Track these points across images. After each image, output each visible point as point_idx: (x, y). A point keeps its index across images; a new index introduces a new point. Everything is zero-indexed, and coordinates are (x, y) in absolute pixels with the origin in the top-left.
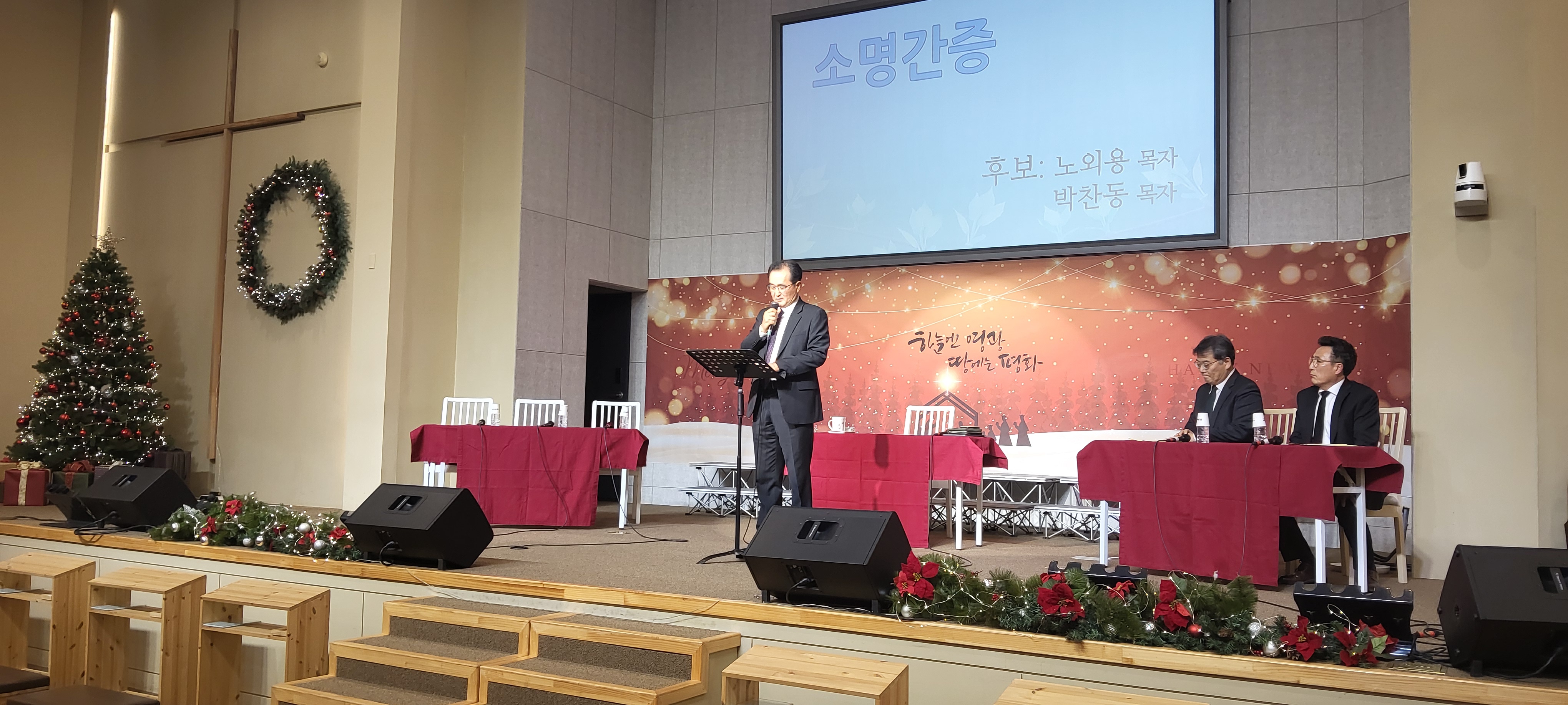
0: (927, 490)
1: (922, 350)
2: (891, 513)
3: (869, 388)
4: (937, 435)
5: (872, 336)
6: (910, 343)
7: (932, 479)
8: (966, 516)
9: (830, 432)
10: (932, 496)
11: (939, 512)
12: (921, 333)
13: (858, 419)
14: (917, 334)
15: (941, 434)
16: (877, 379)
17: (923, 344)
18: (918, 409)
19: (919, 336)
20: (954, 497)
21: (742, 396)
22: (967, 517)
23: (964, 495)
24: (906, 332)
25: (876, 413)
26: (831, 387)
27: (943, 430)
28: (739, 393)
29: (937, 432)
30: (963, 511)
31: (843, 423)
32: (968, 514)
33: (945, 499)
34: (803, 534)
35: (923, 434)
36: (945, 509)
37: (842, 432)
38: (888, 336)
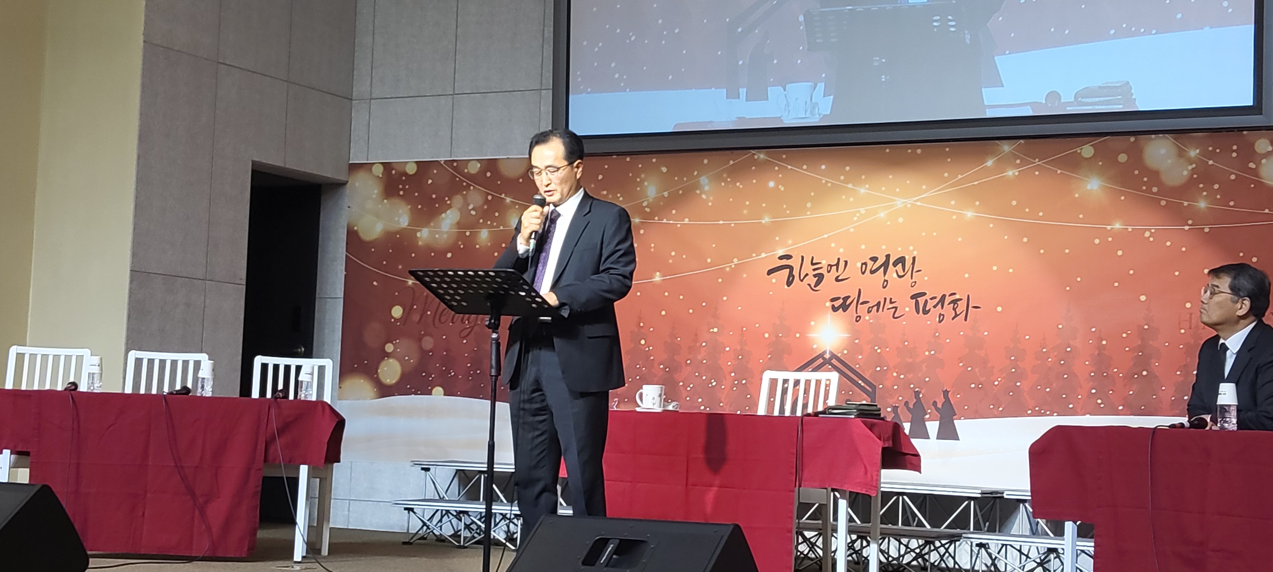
0: (792, 504)
1: (789, 283)
2: (731, 527)
3: (704, 344)
4: (809, 415)
5: (709, 260)
6: (770, 272)
7: (800, 486)
8: (854, 549)
9: (638, 409)
10: (800, 517)
11: (811, 543)
12: (788, 257)
13: (684, 394)
14: (781, 258)
15: (816, 414)
16: (716, 330)
17: (791, 275)
18: (781, 376)
19: (784, 262)
20: (836, 519)
21: (498, 345)
22: (856, 552)
23: (851, 516)
24: (763, 255)
25: (714, 384)
26: (643, 342)
27: (820, 408)
28: (493, 339)
29: (810, 410)
30: (849, 541)
31: (660, 395)
32: (857, 545)
33: (820, 522)
34: (591, 558)
35: (787, 413)
36: (821, 539)
37: (659, 410)
38: (735, 260)
